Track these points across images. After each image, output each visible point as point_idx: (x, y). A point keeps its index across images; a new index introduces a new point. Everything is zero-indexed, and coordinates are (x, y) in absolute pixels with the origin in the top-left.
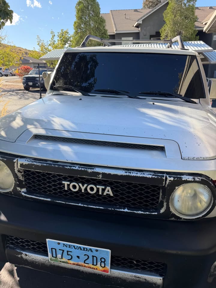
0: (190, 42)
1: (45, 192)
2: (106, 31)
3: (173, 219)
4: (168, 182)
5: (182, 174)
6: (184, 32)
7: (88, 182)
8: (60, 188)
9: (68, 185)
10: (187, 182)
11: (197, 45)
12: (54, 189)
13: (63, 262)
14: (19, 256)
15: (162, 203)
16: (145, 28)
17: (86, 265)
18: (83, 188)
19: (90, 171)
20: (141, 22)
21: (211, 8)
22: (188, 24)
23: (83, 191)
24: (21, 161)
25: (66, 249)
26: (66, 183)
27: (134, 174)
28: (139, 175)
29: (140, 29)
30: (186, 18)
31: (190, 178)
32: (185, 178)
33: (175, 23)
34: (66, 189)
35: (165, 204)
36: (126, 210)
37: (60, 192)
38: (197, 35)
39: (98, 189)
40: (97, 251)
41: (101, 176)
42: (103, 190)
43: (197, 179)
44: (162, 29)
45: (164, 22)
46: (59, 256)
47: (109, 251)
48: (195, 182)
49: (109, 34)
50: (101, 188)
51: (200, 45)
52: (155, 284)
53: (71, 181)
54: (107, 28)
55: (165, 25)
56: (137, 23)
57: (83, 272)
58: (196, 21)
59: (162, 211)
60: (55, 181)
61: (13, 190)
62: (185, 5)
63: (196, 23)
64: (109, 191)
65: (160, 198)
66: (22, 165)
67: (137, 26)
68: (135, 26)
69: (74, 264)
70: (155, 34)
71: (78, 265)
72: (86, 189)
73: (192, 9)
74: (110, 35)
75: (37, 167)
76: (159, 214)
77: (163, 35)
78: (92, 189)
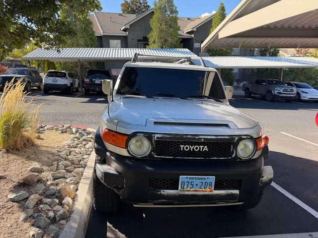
0: (178, 49)
1: (169, 153)
2: (93, 33)
3: (238, 160)
4: (236, 139)
5: (242, 135)
6: (170, 40)
7: (195, 144)
8: (178, 150)
9: (183, 147)
10: (244, 139)
11: (184, 53)
12: (174, 151)
13: (187, 191)
14: (159, 193)
15: (233, 152)
16: (133, 33)
17: (201, 189)
18: (192, 148)
19: (197, 137)
20: (128, 27)
21: (189, 19)
22: (173, 33)
23: (192, 150)
24: (156, 136)
25: (190, 181)
26: (182, 146)
27: (219, 137)
28: (222, 137)
29: (127, 33)
30: (170, 27)
31: (245, 137)
32: (243, 137)
33: (161, 31)
34: (182, 150)
35: (235, 152)
36: (215, 158)
37: (178, 152)
38: (181, 43)
39: (200, 148)
40: (208, 178)
41: (203, 140)
42: (203, 148)
43: (248, 137)
44: (150, 35)
45: (150, 29)
46: (186, 187)
47: (214, 177)
48: (247, 138)
49: (96, 35)
50: (202, 147)
51: (187, 53)
52: (236, 194)
53: (185, 145)
54: (94, 29)
55: (152, 32)
56: (124, 27)
57: (198, 195)
58: (179, 30)
59: (233, 156)
60: (175, 146)
61: (149, 154)
62: (169, 16)
63: (179, 31)
64: (206, 148)
65: (232, 149)
66: (157, 138)
67: (125, 30)
68: (122, 29)
69: (193, 191)
70: (142, 39)
71: (196, 191)
72: (193, 149)
73: (175, 20)
74: (97, 37)
75: (167, 138)
76: (232, 158)
77: (151, 40)
78: (197, 148)
